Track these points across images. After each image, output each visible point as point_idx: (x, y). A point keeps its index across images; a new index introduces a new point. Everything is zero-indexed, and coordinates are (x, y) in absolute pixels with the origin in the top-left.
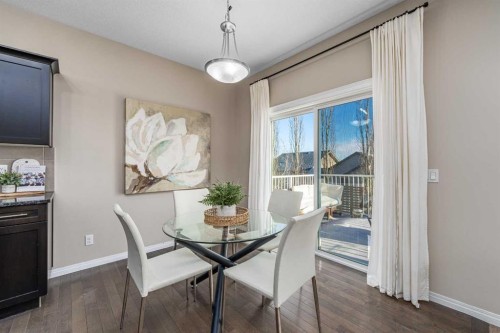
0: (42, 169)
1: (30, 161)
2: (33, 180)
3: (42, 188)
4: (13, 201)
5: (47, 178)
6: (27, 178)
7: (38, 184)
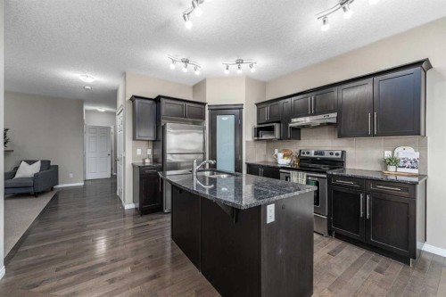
0: (417, 155)
1: (407, 148)
2: (408, 164)
3: (415, 171)
4: (394, 178)
5: (420, 163)
6: (404, 162)
7: (413, 168)
